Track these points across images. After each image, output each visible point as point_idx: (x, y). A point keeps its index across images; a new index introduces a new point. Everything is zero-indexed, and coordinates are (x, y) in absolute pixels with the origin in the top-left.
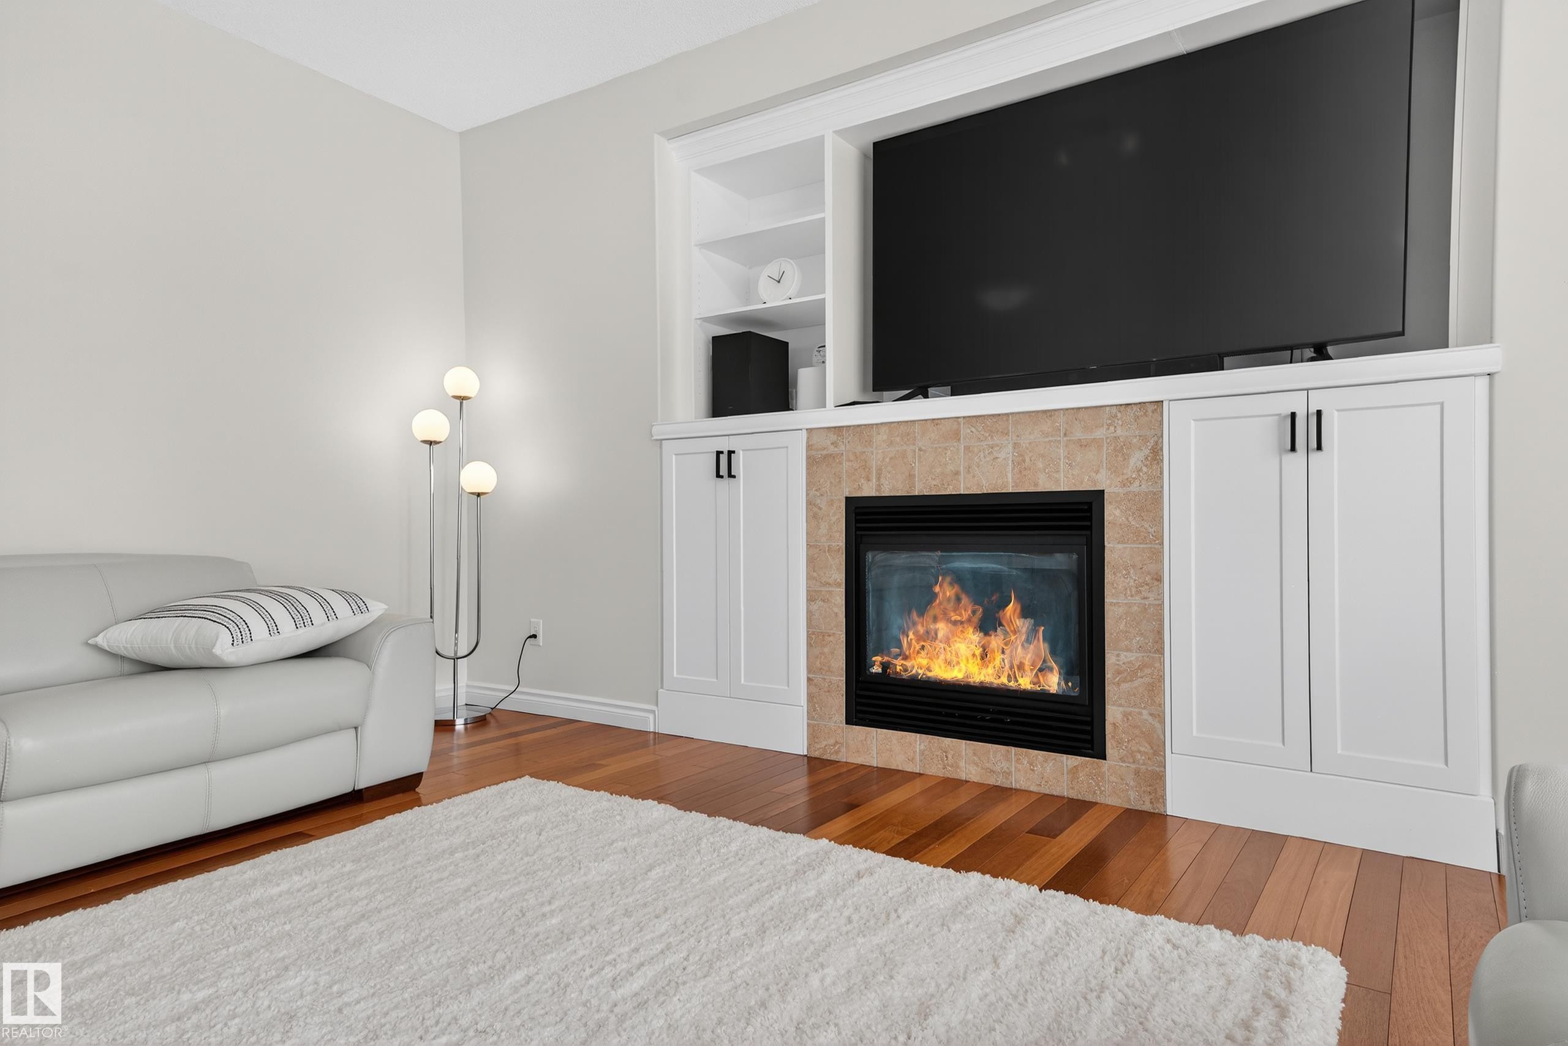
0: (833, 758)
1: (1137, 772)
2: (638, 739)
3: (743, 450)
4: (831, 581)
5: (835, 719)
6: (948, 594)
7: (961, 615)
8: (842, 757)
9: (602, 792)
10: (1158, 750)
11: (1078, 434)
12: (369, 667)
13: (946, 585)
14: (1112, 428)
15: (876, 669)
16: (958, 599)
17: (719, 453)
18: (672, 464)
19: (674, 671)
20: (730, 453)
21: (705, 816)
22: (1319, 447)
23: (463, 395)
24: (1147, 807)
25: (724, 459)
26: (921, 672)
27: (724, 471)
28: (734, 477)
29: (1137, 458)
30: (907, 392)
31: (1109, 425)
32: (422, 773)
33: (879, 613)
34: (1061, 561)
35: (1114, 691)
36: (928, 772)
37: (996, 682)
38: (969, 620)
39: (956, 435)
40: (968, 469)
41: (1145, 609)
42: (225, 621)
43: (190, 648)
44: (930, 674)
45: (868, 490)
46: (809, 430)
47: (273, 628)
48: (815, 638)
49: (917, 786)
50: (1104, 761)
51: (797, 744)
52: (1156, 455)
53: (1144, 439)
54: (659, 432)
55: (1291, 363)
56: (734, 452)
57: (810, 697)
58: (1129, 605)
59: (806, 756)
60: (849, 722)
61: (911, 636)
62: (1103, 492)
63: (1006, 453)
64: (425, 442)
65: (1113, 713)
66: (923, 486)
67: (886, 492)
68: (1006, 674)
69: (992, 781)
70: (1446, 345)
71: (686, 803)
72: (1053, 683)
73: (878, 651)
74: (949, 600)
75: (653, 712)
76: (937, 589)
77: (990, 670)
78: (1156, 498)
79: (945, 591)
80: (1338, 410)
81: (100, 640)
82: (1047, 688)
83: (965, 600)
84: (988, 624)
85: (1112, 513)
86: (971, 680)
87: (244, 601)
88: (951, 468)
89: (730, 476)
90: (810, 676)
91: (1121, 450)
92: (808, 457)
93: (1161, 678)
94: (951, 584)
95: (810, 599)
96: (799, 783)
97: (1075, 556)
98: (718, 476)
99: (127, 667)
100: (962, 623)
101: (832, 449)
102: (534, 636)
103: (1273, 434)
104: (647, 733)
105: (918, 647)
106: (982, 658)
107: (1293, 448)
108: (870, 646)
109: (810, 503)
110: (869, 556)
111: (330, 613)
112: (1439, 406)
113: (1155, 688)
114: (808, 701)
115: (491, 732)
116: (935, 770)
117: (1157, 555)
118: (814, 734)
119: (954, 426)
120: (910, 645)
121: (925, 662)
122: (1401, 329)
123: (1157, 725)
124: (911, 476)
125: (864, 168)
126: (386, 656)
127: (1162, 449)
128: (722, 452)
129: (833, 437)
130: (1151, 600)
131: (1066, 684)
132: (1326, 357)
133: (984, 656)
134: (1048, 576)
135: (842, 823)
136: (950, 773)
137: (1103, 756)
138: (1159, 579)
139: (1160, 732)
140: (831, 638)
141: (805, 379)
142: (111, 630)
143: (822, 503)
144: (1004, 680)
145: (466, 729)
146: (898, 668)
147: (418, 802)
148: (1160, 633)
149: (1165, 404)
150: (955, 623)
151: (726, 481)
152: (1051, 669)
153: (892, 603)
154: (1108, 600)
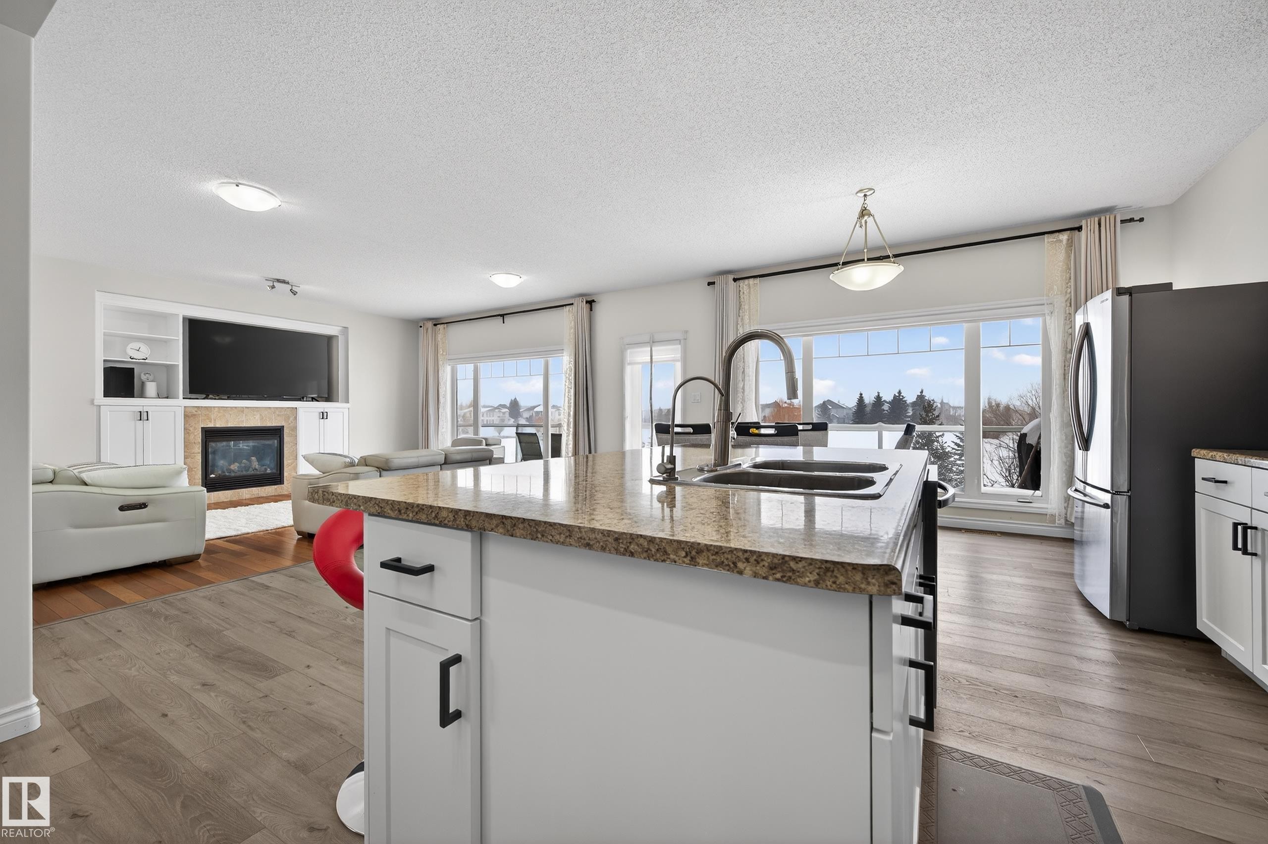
3: (153, 412)
11: (278, 413)
18: (108, 415)
22: (327, 420)
25: (143, 414)
27: (142, 418)
29: (291, 419)
31: (284, 412)
33: (214, 460)
34: (272, 442)
35: (286, 469)
41: (293, 451)
45: (211, 425)
46: (185, 407)
50: (283, 485)
53: (293, 415)
54: (99, 402)
56: (147, 412)
62: (284, 427)
63: (258, 417)
65: (286, 474)
66: (232, 424)
69: (254, 497)
78: (296, 428)
85: (286, 431)
89: (145, 420)
91: (288, 417)
92: (185, 415)
93: (297, 465)
95: (186, 458)
97: (275, 441)
98: (138, 419)
101: (195, 413)
103: (319, 415)
107: (322, 419)
108: (210, 469)
109: (186, 429)
110: (210, 443)
113: (295, 467)
117: (296, 440)
127: (297, 418)
128: (141, 412)
129: (196, 409)
130: (295, 449)
134: (268, 446)
138: (296, 444)
141: (152, 386)
143: (191, 428)
149: (299, 408)
151: (142, 421)
153: (218, 456)
154: (285, 450)
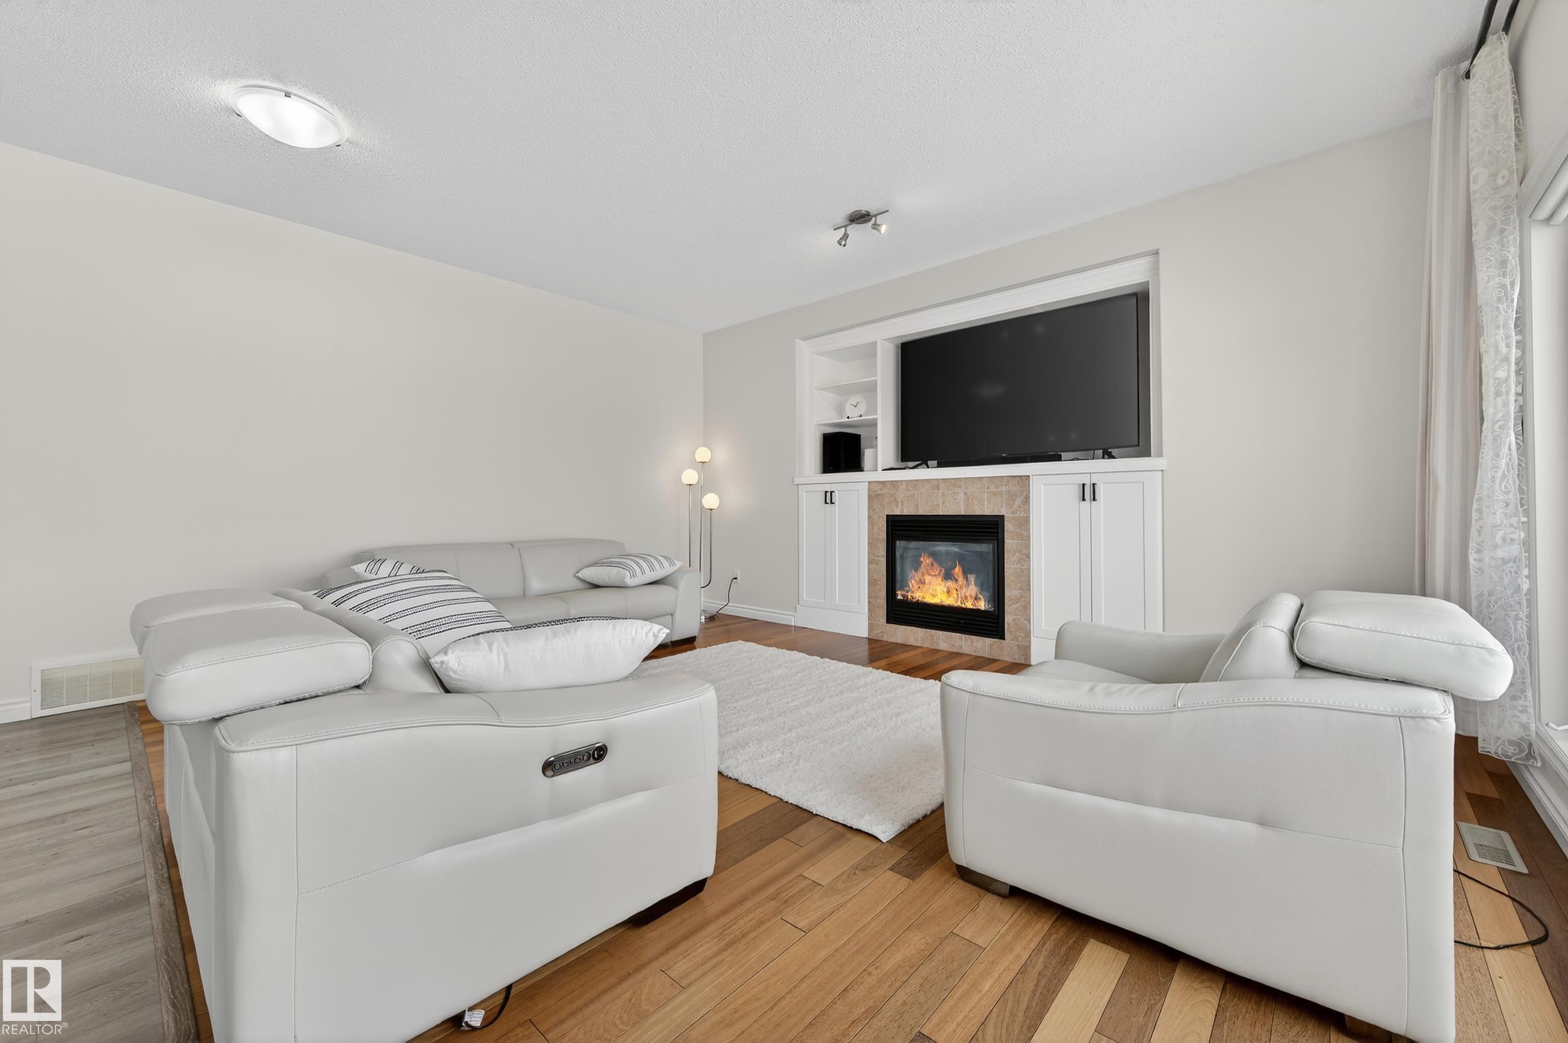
0: (880, 639)
1: (1018, 646)
2: (786, 628)
3: (838, 491)
4: (879, 554)
5: (881, 621)
6: (927, 562)
7: (934, 572)
8: (885, 638)
9: (773, 648)
10: (1028, 635)
11: (992, 489)
12: (677, 589)
13: (925, 557)
14: (1008, 487)
15: (899, 597)
16: (932, 564)
17: (826, 492)
18: (804, 497)
19: (804, 596)
20: (831, 492)
21: (819, 658)
22: (1094, 499)
23: (704, 461)
24: (1023, 662)
25: (828, 495)
26: (920, 599)
27: (828, 501)
28: (834, 503)
29: (1018, 501)
30: (919, 462)
31: (1006, 485)
32: (695, 637)
33: (903, 570)
34: (986, 548)
35: (1009, 608)
36: (925, 646)
37: (956, 605)
38: (939, 574)
39: (938, 487)
40: (943, 503)
41: (1022, 571)
42: (627, 568)
43: (614, 577)
44: (924, 600)
45: (897, 512)
46: (869, 482)
47: (643, 572)
48: (872, 583)
49: (920, 651)
50: (1004, 641)
51: (863, 632)
52: (1027, 499)
53: (1022, 492)
54: (797, 480)
55: (1093, 459)
56: (833, 492)
57: (869, 610)
58: (1016, 568)
59: (867, 638)
60: (888, 622)
61: (913, 582)
62: (1004, 516)
63: (961, 496)
64: (688, 485)
65: (1008, 619)
66: (923, 510)
67: (905, 513)
68: (960, 600)
69: (955, 650)
70: (1149, 455)
71: (810, 653)
72: (982, 605)
73: (902, 589)
74: (928, 565)
75: (794, 616)
76: (922, 559)
77: (952, 599)
78: (1027, 520)
79: (926, 560)
80: (1103, 483)
81: (580, 575)
82: (979, 608)
83: (935, 565)
84: (948, 576)
85: (1008, 526)
86: (944, 604)
87: (632, 560)
88: (936, 502)
89: (832, 503)
90: (870, 600)
91: (1012, 497)
92: (869, 495)
93: (1029, 602)
94: (928, 557)
95: (870, 563)
96: (865, 648)
97: (991, 545)
98: (826, 503)
99: (587, 586)
100: (936, 576)
101: (880, 492)
102: (736, 578)
103: (1076, 492)
104: (791, 626)
105: (917, 587)
106: (948, 593)
107: (1084, 499)
108: (898, 585)
109: (870, 517)
110: (898, 542)
111: (662, 566)
112: (1142, 484)
113: (1026, 608)
114: (869, 612)
115: (716, 623)
116: (927, 645)
117: (1028, 546)
118: (871, 628)
119: (936, 484)
120: (913, 586)
121: (921, 594)
122: (1137, 443)
123: (1028, 625)
124: (917, 506)
125: (897, 351)
126: (683, 584)
127: (1029, 497)
128: (828, 492)
129: (880, 486)
130: (1026, 566)
131: (988, 606)
132: (1111, 456)
133: (948, 592)
134: (981, 554)
135: (883, 662)
136: (934, 647)
137: (1003, 638)
138: (1028, 557)
139: (1029, 627)
140: (879, 582)
141: (868, 455)
142: (584, 569)
143: (875, 516)
144: (959, 604)
145: (705, 621)
146: (909, 597)
147: (695, 648)
148: (1029, 582)
149: (1031, 477)
150: (932, 576)
151: (829, 505)
152: (980, 599)
153: (908, 564)
154: (1006, 566)
